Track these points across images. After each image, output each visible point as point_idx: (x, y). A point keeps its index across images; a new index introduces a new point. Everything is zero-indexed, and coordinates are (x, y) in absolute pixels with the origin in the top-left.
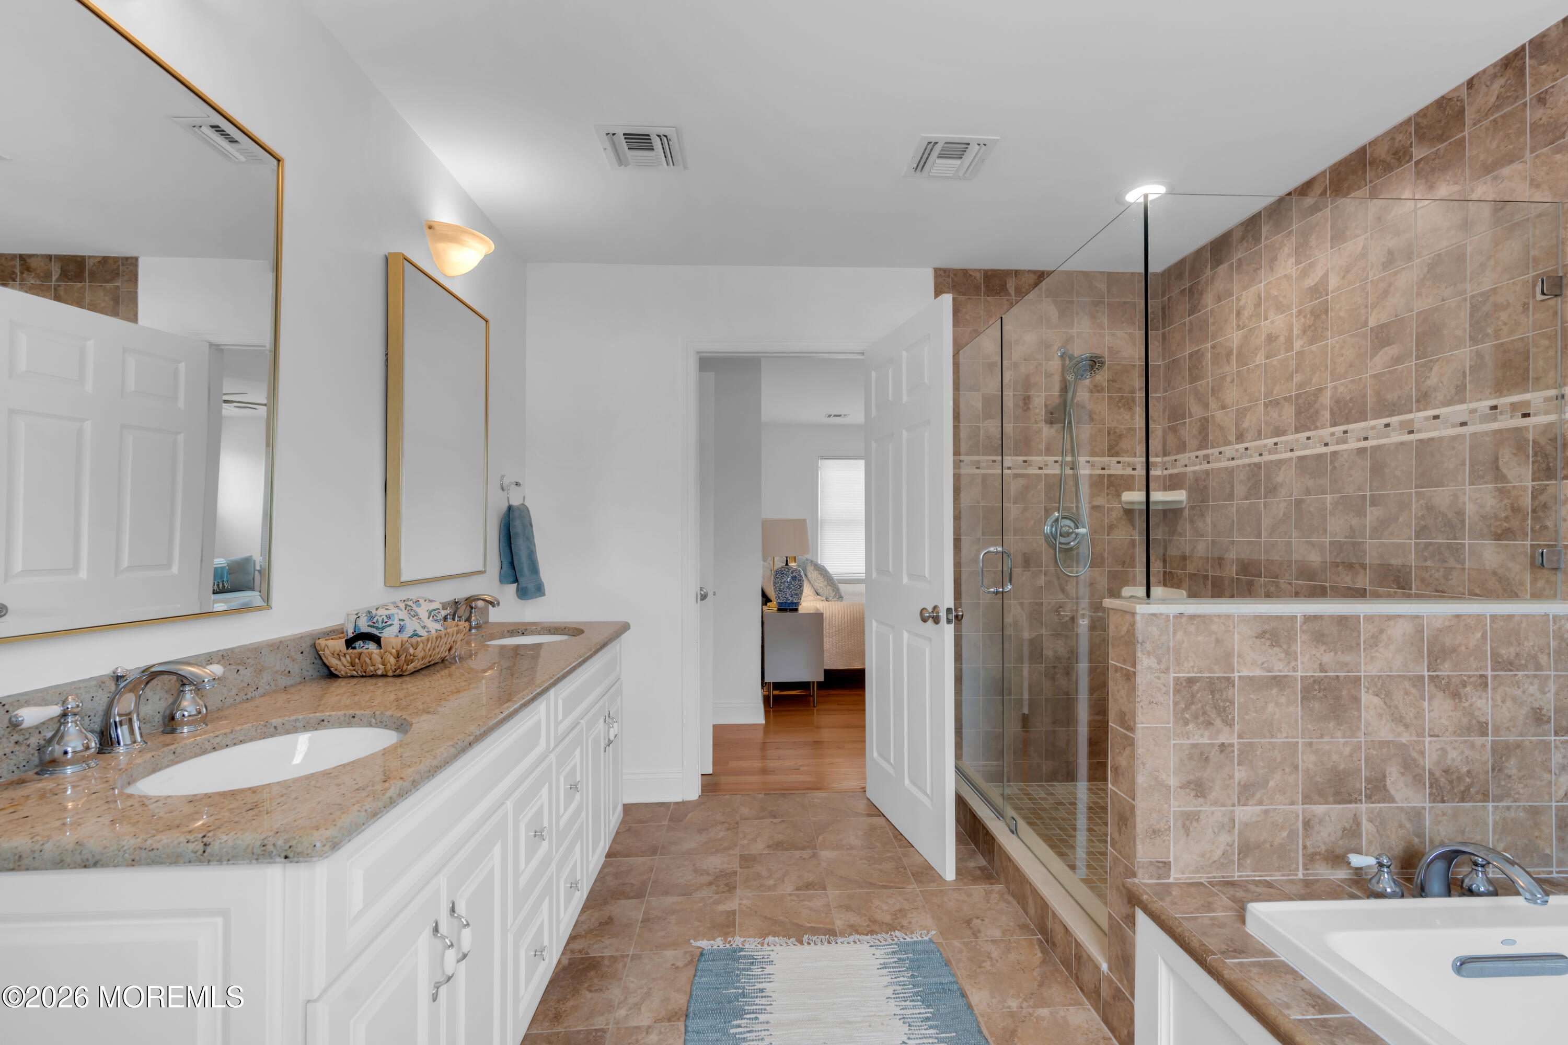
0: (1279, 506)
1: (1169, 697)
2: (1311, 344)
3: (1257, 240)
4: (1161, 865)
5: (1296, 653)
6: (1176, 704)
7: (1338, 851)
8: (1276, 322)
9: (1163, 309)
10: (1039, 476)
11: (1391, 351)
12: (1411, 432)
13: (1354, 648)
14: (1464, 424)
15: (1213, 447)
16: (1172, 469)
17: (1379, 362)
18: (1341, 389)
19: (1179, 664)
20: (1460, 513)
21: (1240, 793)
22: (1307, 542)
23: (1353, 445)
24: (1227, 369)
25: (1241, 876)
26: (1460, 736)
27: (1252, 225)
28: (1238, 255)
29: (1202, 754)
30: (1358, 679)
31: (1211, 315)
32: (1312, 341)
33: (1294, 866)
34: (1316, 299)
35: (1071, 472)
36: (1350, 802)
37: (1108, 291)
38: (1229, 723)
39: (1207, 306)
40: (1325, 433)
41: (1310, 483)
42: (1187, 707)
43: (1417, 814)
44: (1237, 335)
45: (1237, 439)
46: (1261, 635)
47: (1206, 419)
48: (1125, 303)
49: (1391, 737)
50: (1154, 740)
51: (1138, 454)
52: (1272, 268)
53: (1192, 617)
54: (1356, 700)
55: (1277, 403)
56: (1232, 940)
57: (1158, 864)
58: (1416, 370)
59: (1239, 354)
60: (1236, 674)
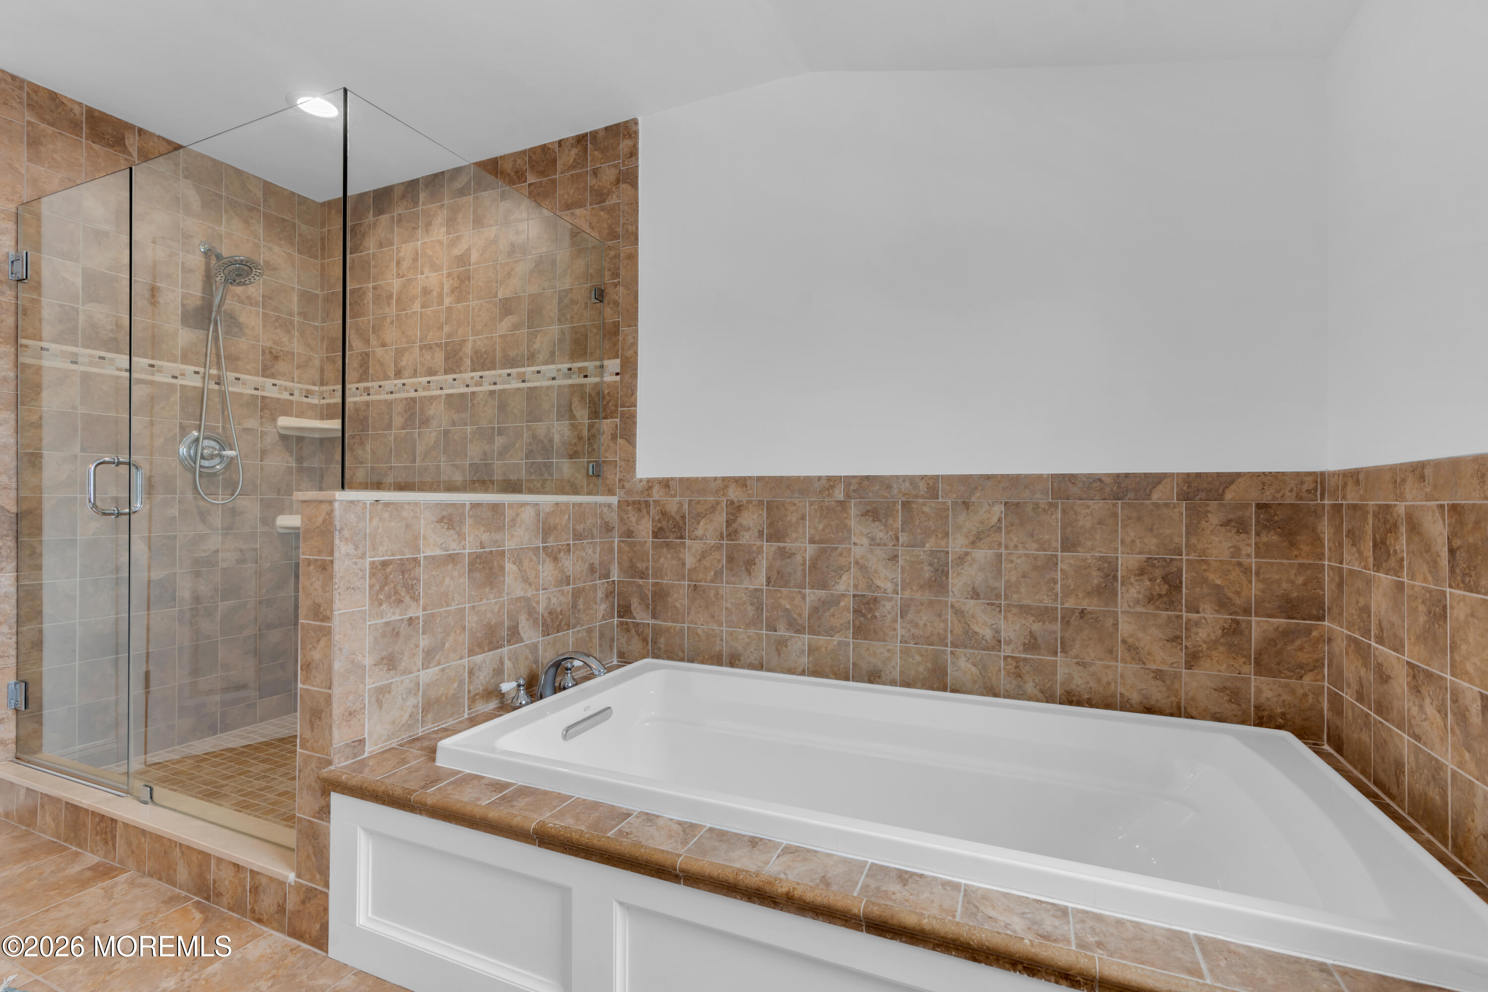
0: (431, 435)
1: (366, 581)
2: (458, 303)
3: (416, 203)
4: (356, 744)
5: (465, 535)
6: (371, 586)
7: (491, 688)
8: (430, 278)
9: (322, 239)
10: (172, 386)
11: (511, 320)
12: (524, 381)
13: (501, 529)
14: (554, 379)
15: (373, 381)
16: (331, 398)
17: (504, 326)
18: (479, 343)
19: (375, 548)
20: (551, 441)
21: (423, 659)
22: (452, 465)
23: (486, 387)
24: (387, 310)
25: (424, 731)
26: (557, 587)
27: (411, 187)
28: (399, 210)
29: (394, 630)
30: (503, 552)
31: (373, 258)
32: (459, 300)
33: (462, 709)
34: (462, 267)
35: (216, 387)
36: (498, 648)
37: (265, 201)
38: (415, 599)
39: (369, 249)
40: (467, 376)
41: (456, 416)
42: (382, 589)
43: (535, 646)
44: (396, 282)
45: (396, 375)
46: (441, 520)
47: (367, 354)
48: (283, 220)
49: (522, 594)
50: (351, 624)
51: (296, 380)
52: (427, 231)
53: (387, 504)
54: (502, 568)
55: (430, 347)
56: (428, 776)
57: (353, 744)
58: (528, 337)
59: (399, 300)
60: (422, 555)
